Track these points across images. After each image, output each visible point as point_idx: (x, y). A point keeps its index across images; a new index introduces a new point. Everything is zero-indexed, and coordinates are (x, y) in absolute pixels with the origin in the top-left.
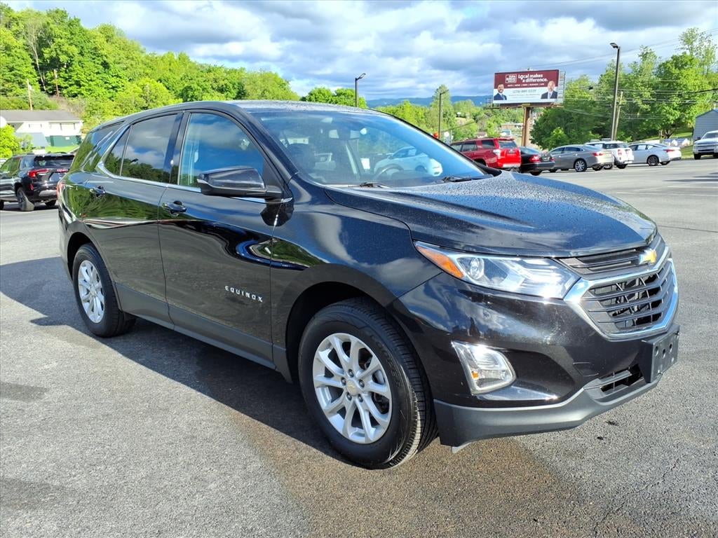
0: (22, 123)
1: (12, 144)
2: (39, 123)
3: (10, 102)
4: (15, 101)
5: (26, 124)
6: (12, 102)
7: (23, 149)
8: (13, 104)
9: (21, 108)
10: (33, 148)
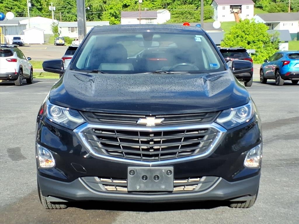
0: (280, 22)
1: (264, 39)
2: (291, 22)
3: (277, 7)
4: (281, 6)
5: (282, 23)
6: (278, 6)
7: (272, 42)
8: (278, 9)
9: (283, 11)
10: (279, 42)
